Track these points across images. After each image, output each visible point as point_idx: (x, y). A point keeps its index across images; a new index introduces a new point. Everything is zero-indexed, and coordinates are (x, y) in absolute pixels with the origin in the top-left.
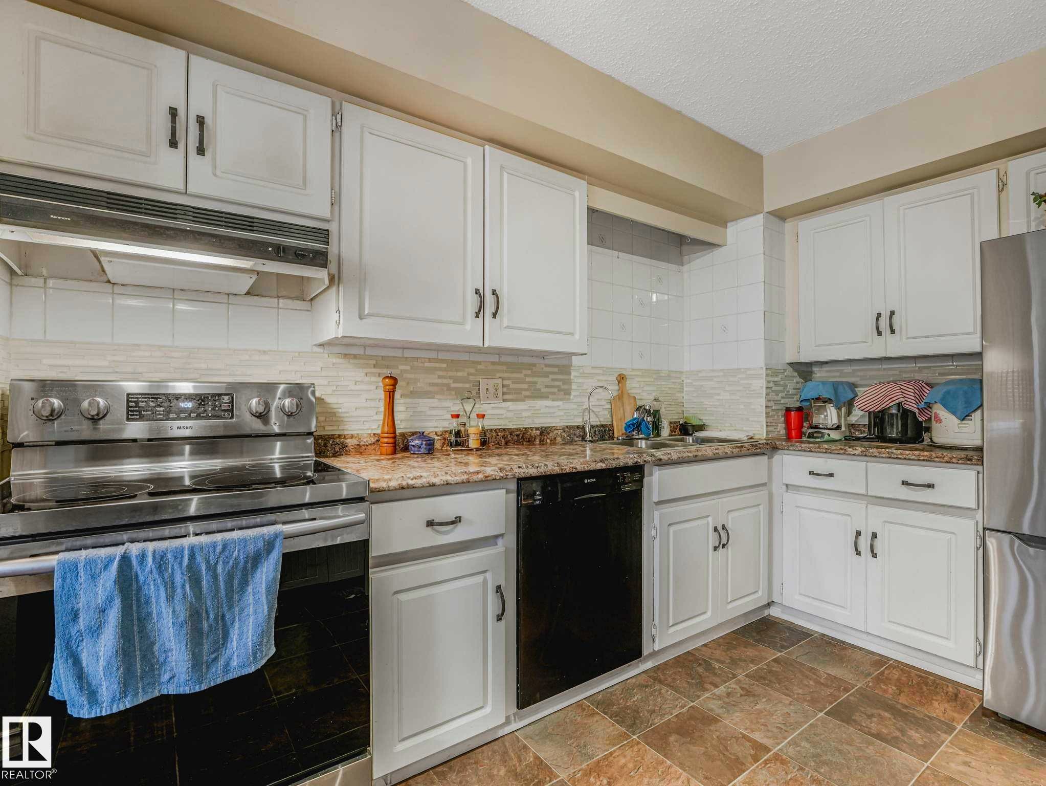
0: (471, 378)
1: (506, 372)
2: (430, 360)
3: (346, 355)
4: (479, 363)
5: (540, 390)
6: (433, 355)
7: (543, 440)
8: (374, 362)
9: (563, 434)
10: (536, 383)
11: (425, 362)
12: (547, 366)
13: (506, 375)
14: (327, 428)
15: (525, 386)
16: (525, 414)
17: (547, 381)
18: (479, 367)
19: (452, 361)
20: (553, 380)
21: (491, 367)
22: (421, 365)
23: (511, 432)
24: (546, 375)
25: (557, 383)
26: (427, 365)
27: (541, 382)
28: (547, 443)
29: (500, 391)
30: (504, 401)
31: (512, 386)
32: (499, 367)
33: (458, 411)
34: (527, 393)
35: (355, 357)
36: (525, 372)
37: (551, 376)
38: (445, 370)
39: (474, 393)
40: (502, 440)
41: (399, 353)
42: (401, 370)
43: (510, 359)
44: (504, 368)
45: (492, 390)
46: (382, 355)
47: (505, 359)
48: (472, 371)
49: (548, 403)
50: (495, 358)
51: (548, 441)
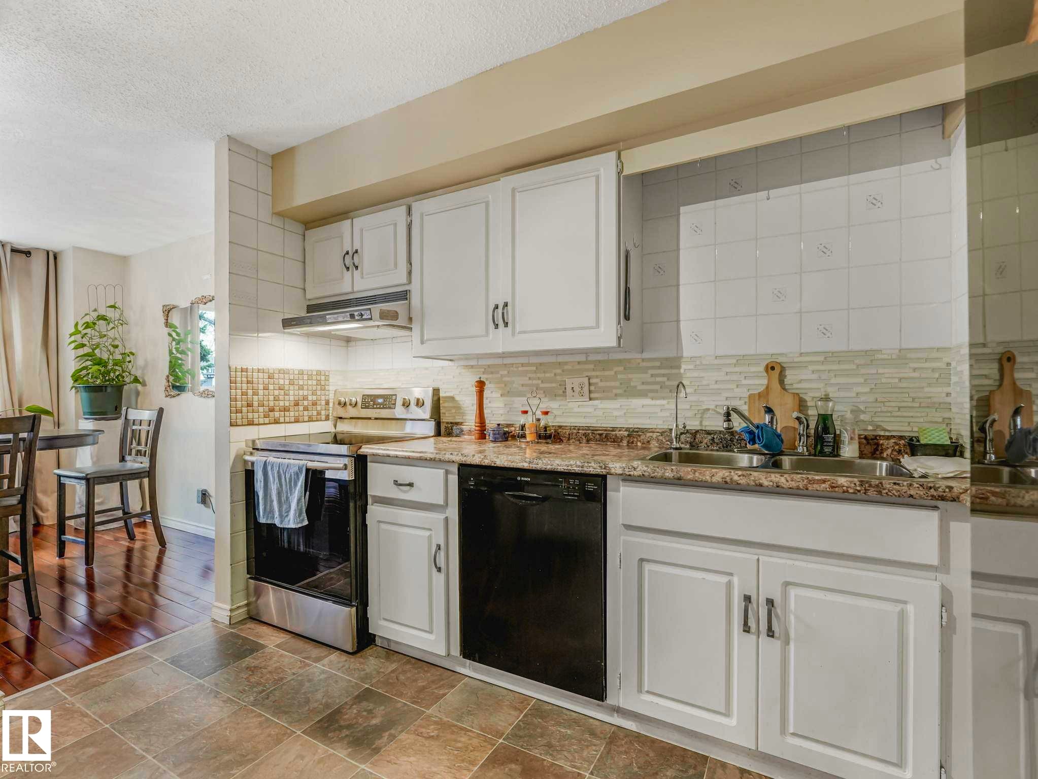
0: (559, 378)
1: (594, 370)
2: (523, 365)
3: (466, 366)
4: (566, 363)
5: (635, 387)
6: (524, 360)
7: (632, 442)
8: (483, 370)
9: (661, 438)
10: (630, 380)
11: (518, 367)
12: (643, 360)
13: (594, 373)
14: (457, 417)
15: (617, 384)
16: (616, 413)
17: (647, 377)
18: (566, 367)
19: (541, 364)
20: (652, 375)
21: (578, 367)
22: (515, 369)
23: (594, 430)
24: (645, 370)
25: (658, 379)
26: (520, 369)
27: (636, 379)
28: (637, 446)
29: (586, 389)
30: (590, 399)
31: (601, 384)
32: (587, 366)
33: (546, 408)
34: (619, 391)
35: (472, 367)
36: (616, 369)
37: (651, 372)
38: (535, 372)
39: (561, 392)
40: (583, 437)
41: (499, 361)
42: (501, 375)
43: (599, 357)
44: (592, 366)
45: (577, 389)
46: (488, 364)
47: (592, 357)
48: (559, 371)
49: (647, 401)
50: (582, 358)
51: (639, 444)
